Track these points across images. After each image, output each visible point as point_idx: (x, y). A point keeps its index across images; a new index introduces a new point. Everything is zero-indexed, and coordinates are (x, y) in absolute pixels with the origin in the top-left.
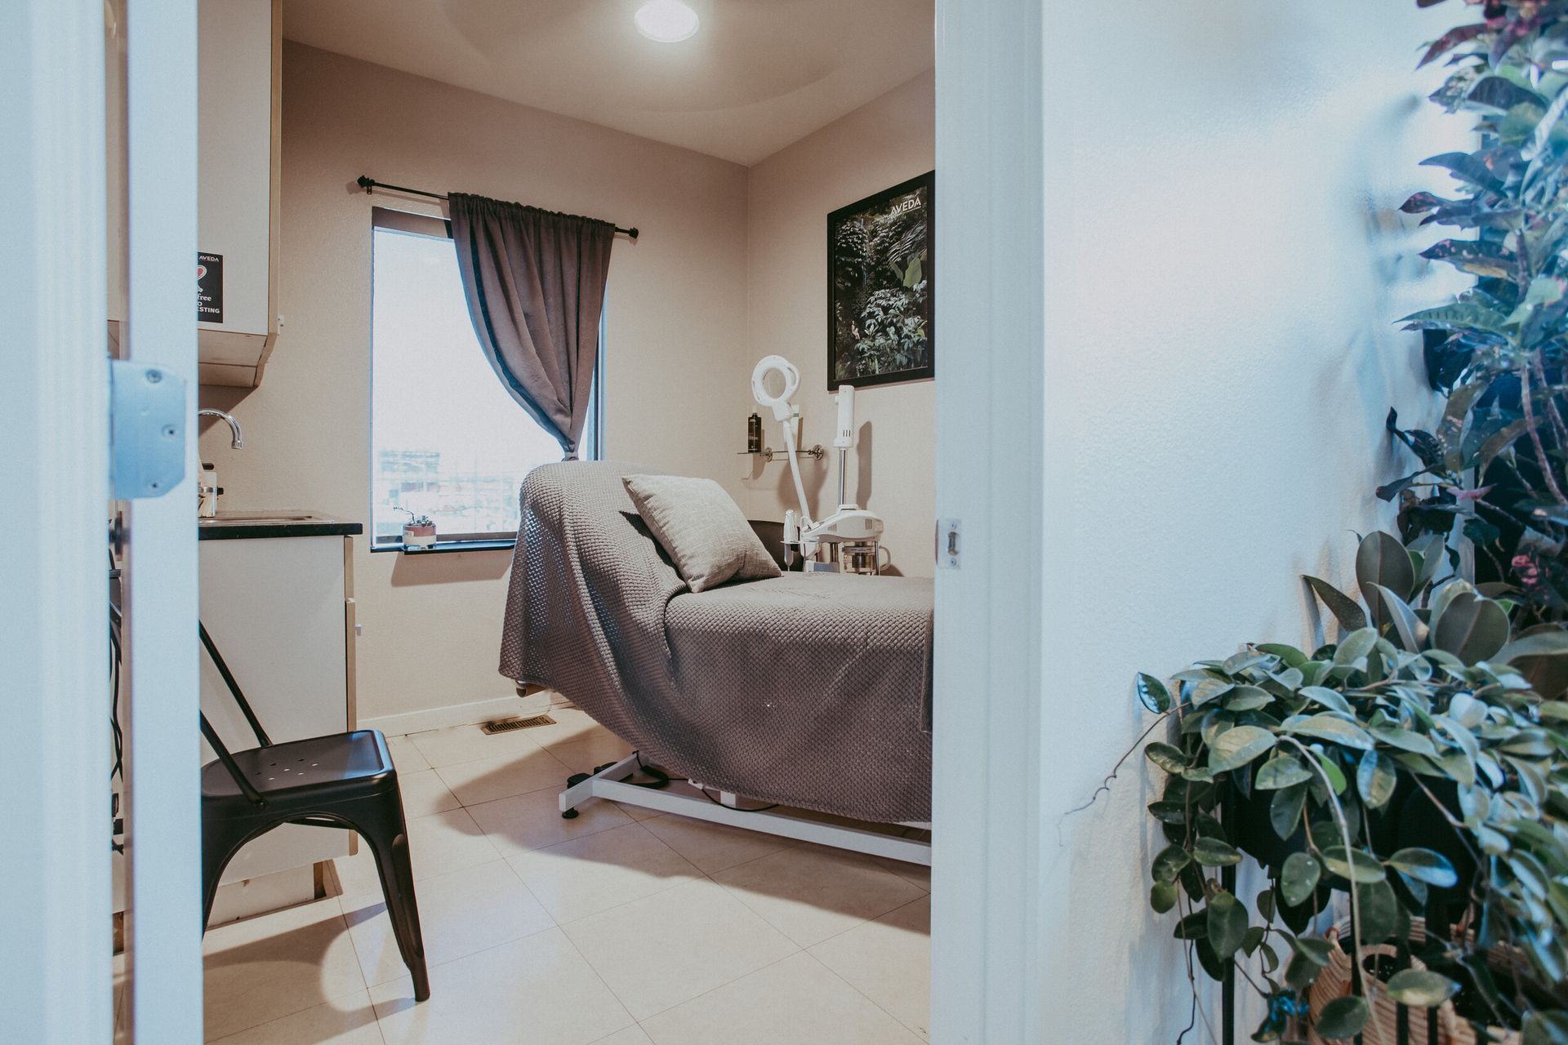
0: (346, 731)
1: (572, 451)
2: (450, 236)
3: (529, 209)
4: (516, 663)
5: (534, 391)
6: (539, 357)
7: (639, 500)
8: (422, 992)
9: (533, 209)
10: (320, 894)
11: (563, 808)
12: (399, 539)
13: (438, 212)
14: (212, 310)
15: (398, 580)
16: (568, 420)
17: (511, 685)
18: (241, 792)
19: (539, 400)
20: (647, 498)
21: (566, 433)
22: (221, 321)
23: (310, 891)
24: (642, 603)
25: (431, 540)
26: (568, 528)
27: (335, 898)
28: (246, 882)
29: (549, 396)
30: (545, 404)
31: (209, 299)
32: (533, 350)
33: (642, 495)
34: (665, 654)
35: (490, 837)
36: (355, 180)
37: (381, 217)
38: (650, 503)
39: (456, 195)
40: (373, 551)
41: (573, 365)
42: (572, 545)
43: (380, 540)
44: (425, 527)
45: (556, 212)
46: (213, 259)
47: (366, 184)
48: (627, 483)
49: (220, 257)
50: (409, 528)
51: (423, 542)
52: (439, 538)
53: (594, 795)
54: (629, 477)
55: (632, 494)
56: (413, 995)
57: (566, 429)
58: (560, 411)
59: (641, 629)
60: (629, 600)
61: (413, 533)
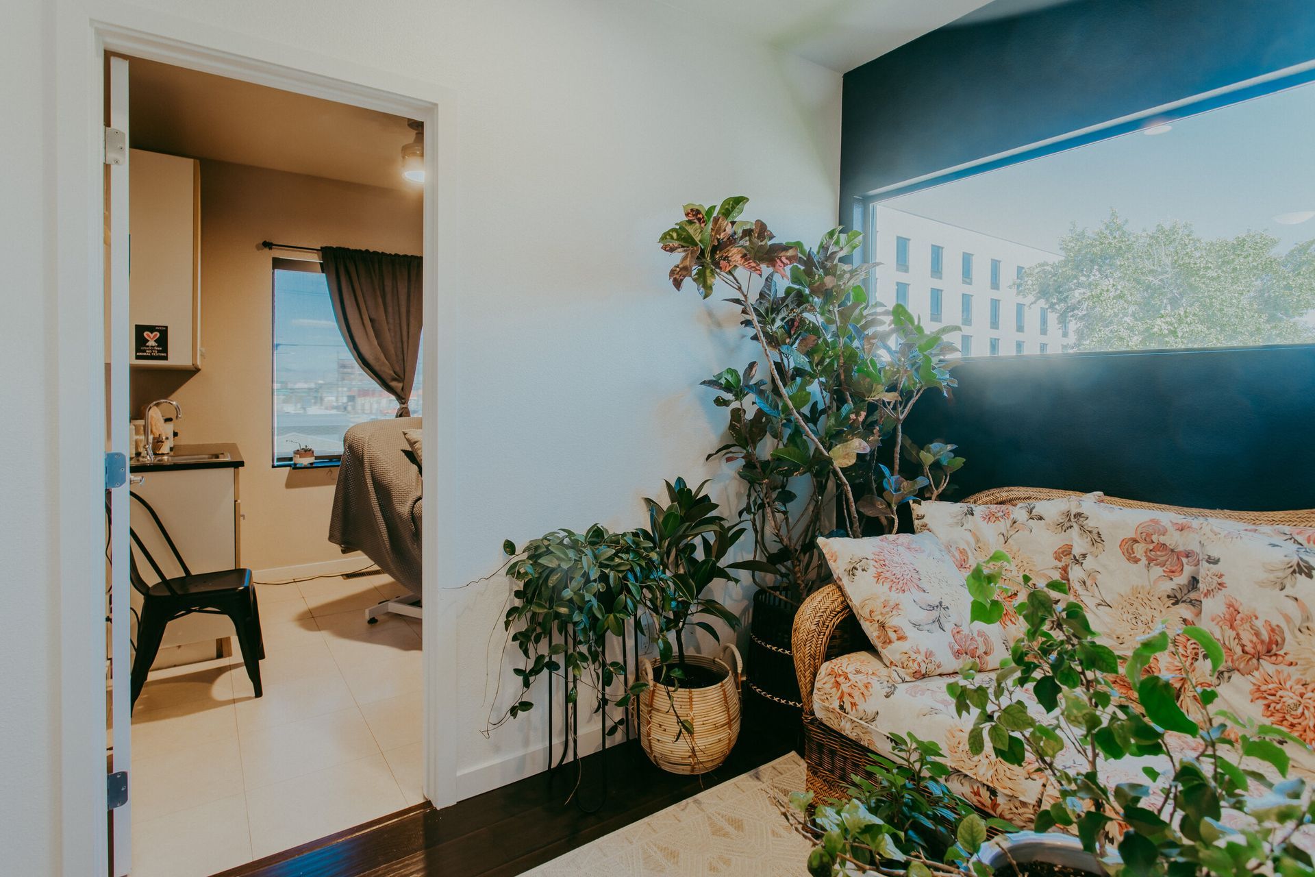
0: (234, 568)
1: (404, 404)
2: (323, 272)
3: (375, 253)
4: (338, 535)
5: (377, 368)
6: (380, 347)
7: (412, 444)
8: (259, 693)
9: (378, 253)
10: (220, 655)
11: (367, 617)
12: (291, 459)
13: (315, 258)
14: (163, 354)
15: (290, 484)
16: (400, 385)
17: (337, 548)
18: (169, 594)
19: (381, 373)
20: (415, 442)
21: (399, 393)
22: (167, 360)
23: (214, 653)
24: (402, 502)
25: (312, 460)
26: (366, 461)
27: (228, 658)
28: (179, 647)
29: (387, 371)
30: (384, 376)
31: (161, 349)
32: (376, 343)
33: (412, 441)
34: (411, 530)
35: (322, 632)
36: (262, 242)
37: (278, 263)
38: (417, 446)
39: (326, 247)
40: (273, 467)
41: (405, 352)
42: (367, 470)
43: (279, 460)
44: (307, 452)
45: (393, 254)
46: (162, 328)
47: (268, 245)
48: (405, 434)
49: (167, 327)
50: (297, 452)
51: (306, 461)
52: (317, 458)
53: (389, 611)
54: (406, 431)
55: (408, 440)
56: (254, 695)
57: (399, 391)
58: (394, 379)
59: (400, 516)
60: (395, 501)
61: (298, 456)
